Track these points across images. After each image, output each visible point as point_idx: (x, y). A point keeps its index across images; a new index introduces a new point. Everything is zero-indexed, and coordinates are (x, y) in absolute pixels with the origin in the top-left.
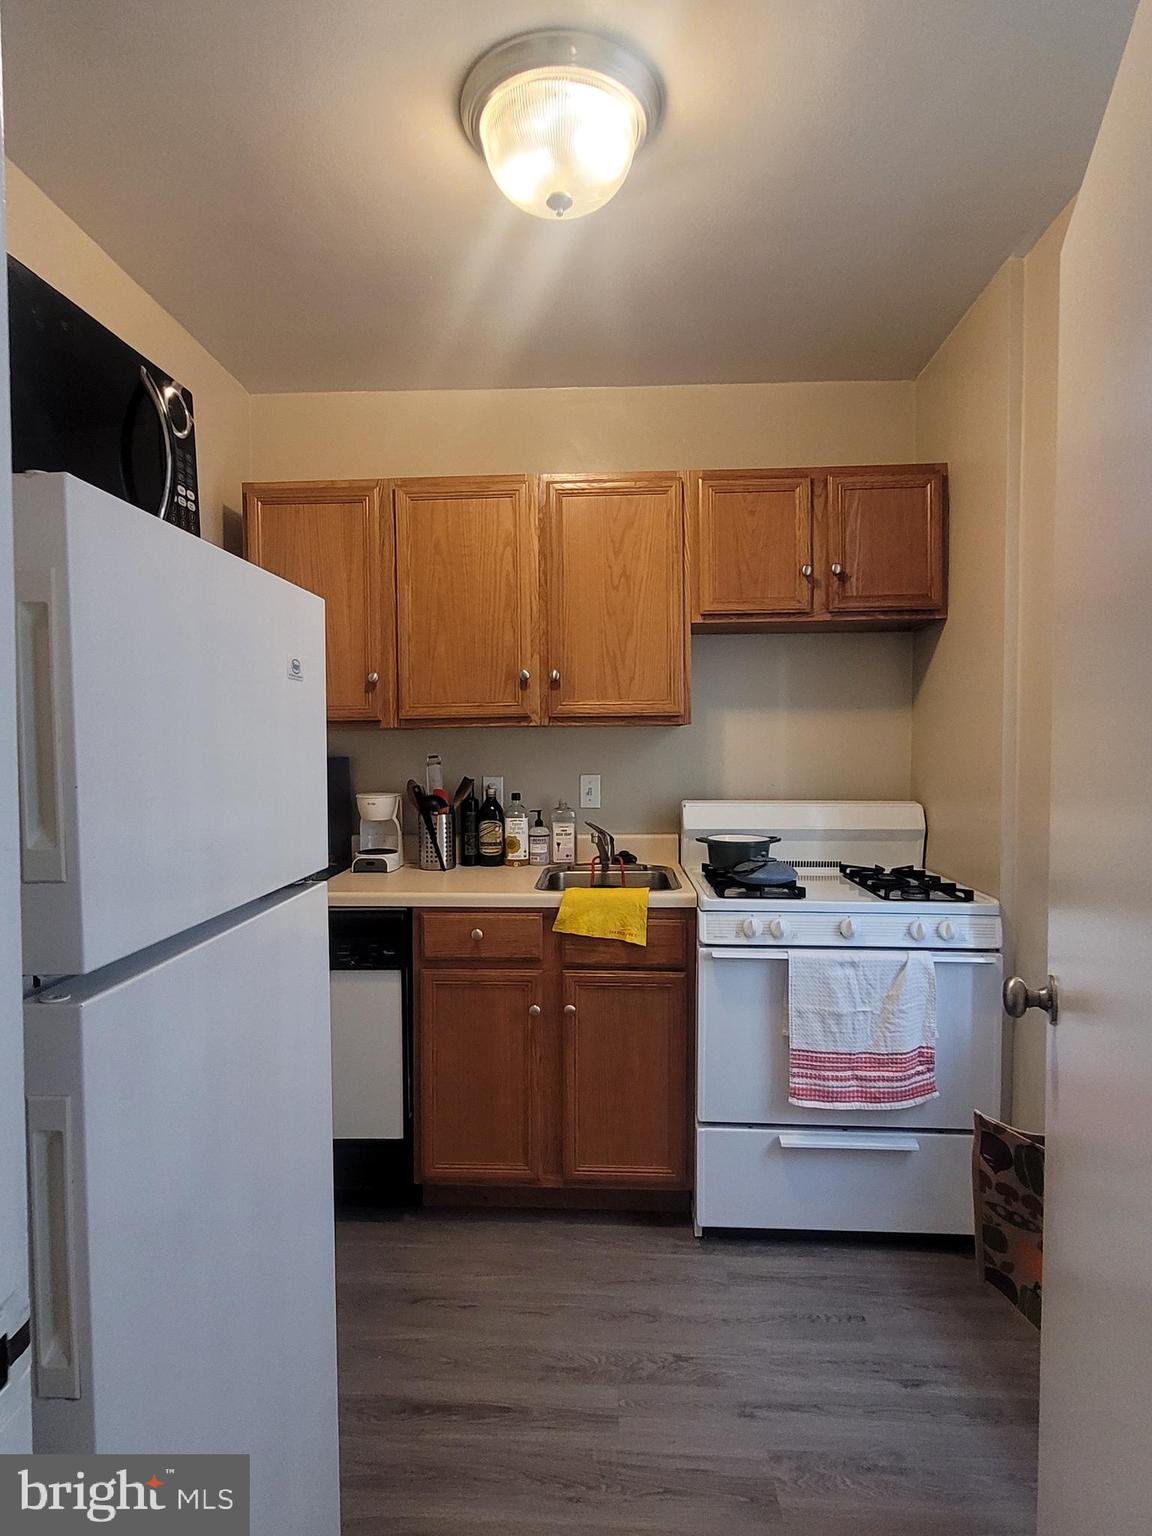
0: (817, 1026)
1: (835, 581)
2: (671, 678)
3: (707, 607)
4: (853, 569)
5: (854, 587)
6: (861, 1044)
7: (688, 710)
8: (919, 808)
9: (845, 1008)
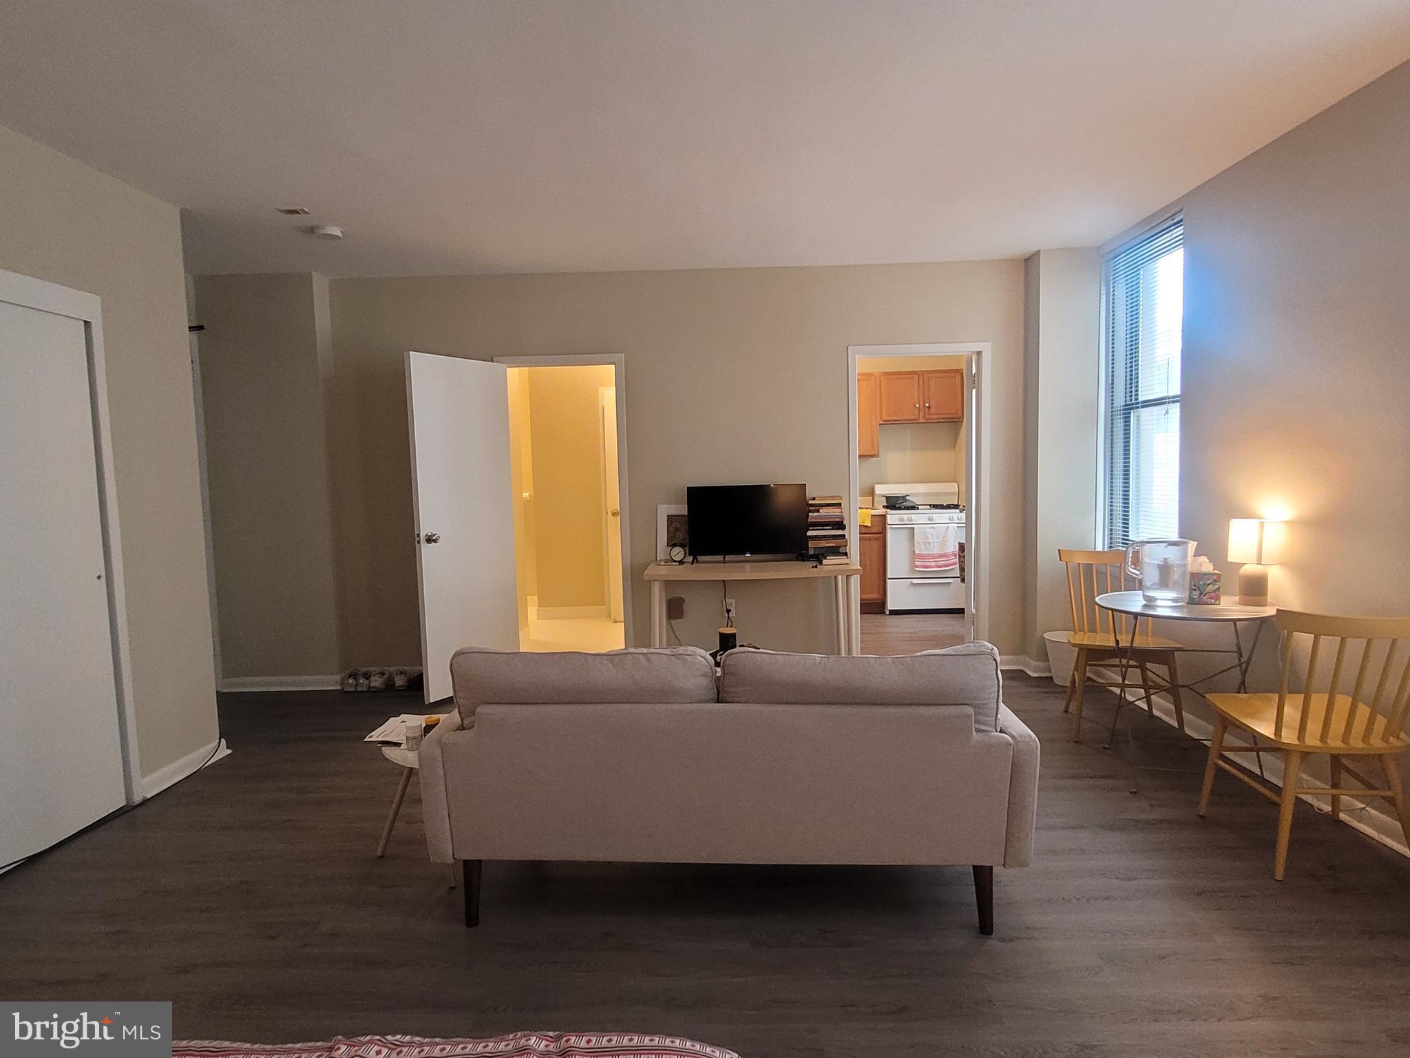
0: (923, 546)
1: (927, 409)
2: (872, 442)
3: (884, 418)
4: (933, 405)
5: (933, 410)
6: (936, 552)
7: (878, 453)
8: (956, 485)
9: (931, 541)
